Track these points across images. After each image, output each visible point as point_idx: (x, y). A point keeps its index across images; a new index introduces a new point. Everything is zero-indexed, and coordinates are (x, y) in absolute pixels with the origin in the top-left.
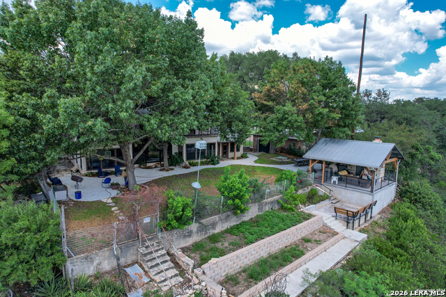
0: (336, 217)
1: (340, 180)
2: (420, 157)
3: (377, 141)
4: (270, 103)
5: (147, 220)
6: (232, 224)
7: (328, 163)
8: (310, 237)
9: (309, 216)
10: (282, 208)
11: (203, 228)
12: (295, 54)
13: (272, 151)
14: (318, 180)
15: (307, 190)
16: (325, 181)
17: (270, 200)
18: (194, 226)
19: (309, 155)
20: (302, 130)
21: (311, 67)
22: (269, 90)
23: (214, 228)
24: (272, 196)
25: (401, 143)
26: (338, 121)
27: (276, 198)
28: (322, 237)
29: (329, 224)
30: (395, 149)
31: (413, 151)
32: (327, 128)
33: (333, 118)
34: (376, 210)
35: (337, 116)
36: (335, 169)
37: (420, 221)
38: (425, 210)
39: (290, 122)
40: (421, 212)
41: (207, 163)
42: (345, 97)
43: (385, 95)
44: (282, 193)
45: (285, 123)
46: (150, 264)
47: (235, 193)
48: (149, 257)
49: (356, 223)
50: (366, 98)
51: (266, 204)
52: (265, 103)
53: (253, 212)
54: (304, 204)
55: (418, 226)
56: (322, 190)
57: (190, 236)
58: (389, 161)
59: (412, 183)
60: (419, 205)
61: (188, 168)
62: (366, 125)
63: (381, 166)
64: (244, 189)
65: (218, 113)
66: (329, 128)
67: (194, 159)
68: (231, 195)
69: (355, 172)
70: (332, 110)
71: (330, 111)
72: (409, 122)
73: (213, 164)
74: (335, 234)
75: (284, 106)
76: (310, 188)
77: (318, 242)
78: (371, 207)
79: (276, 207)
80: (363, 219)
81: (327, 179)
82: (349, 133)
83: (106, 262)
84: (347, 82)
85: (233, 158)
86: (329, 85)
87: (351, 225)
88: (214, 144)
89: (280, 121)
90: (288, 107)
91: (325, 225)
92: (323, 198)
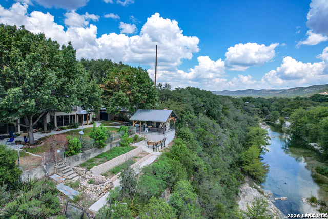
0: (148, 147)
1: (149, 130)
2: (185, 117)
3: (165, 109)
4: (110, 91)
5: (59, 151)
6: (98, 154)
7: (143, 122)
8: (137, 156)
9: (136, 147)
10: (122, 145)
11: (84, 156)
12: (121, 62)
13: (109, 119)
14: (138, 131)
15: (133, 136)
16: (142, 131)
17: (115, 141)
18: (80, 155)
19: (133, 118)
20: (128, 105)
21: (131, 72)
22: (109, 83)
23: (90, 156)
24: (116, 140)
25: (176, 111)
26: (146, 100)
27: (118, 140)
28: (142, 156)
29: (145, 150)
30: (172, 113)
31: (182, 114)
32: (140, 104)
33: (144, 98)
34: (167, 143)
35: (145, 97)
36: (146, 125)
37: (184, 145)
38: (187, 141)
39: (122, 101)
40: (185, 142)
41: (71, 128)
42: (149, 87)
43: (169, 86)
44: (121, 138)
45: (119, 101)
46: (63, 172)
47: (100, 137)
48: (62, 169)
49: (158, 148)
50: (160, 88)
51: (114, 143)
52: (107, 90)
53: (107, 148)
54: (132, 142)
55: (184, 147)
56: (140, 136)
57: (78, 160)
58: (171, 119)
59: (181, 129)
60: (184, 139)
61: (59, 131)
62: (160, 102)
63: (167, 121)
64: (104, 134)
65: (85, 96)
66: (142, 104)
67: (62, 125)
68: (98, 137)
69: (156, 126)
70: (143, 94)
71: (142, 95)
72: (180, 100)
73: (75, 128)
74: (148, 154)
75: (119, 92)
76: (134, 135)
77: (141, 158)
78: (164, 140)
79: (118, 145)
80: (160, 147)
81: (143, 130)
82: (152, 106)
83: (39, 174)
84: (149, 80)
85: (86, 124)
86: (140, 82)
87: (155, 149)
88: (74, 116)
89: (117, 100)
90: (121, 93)
91: (143, 151)
92: (141, 140)
